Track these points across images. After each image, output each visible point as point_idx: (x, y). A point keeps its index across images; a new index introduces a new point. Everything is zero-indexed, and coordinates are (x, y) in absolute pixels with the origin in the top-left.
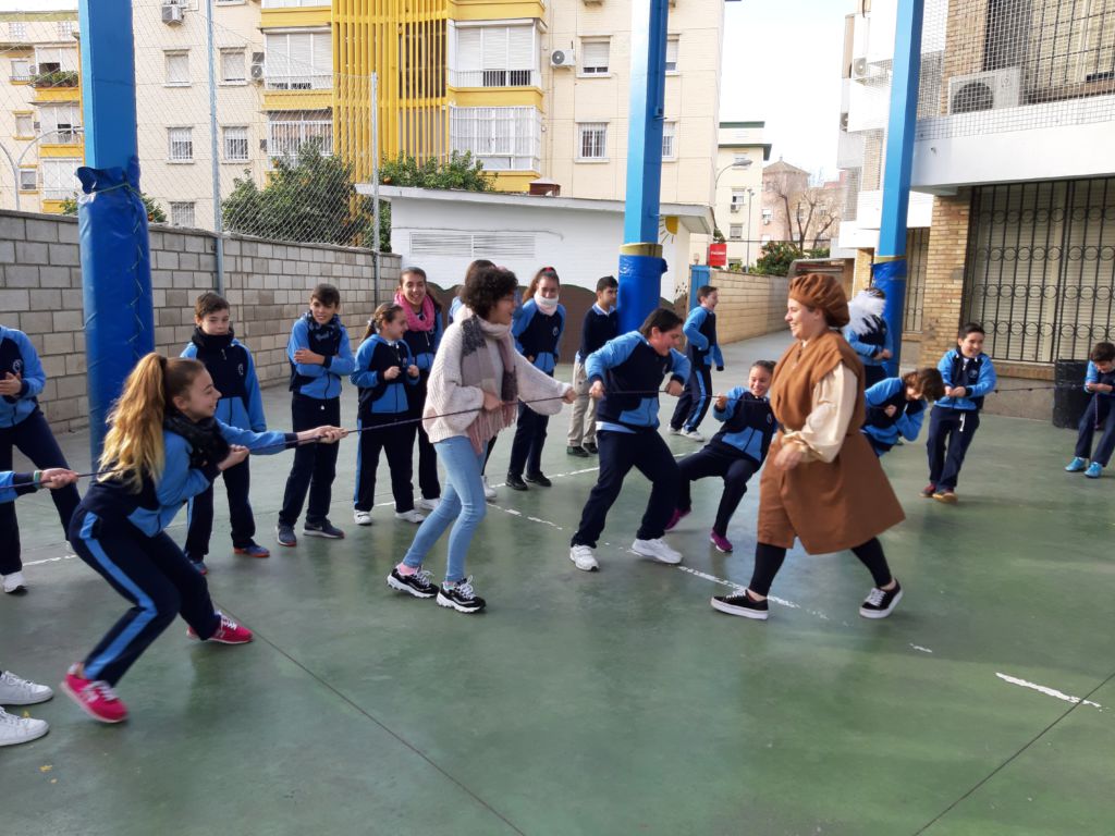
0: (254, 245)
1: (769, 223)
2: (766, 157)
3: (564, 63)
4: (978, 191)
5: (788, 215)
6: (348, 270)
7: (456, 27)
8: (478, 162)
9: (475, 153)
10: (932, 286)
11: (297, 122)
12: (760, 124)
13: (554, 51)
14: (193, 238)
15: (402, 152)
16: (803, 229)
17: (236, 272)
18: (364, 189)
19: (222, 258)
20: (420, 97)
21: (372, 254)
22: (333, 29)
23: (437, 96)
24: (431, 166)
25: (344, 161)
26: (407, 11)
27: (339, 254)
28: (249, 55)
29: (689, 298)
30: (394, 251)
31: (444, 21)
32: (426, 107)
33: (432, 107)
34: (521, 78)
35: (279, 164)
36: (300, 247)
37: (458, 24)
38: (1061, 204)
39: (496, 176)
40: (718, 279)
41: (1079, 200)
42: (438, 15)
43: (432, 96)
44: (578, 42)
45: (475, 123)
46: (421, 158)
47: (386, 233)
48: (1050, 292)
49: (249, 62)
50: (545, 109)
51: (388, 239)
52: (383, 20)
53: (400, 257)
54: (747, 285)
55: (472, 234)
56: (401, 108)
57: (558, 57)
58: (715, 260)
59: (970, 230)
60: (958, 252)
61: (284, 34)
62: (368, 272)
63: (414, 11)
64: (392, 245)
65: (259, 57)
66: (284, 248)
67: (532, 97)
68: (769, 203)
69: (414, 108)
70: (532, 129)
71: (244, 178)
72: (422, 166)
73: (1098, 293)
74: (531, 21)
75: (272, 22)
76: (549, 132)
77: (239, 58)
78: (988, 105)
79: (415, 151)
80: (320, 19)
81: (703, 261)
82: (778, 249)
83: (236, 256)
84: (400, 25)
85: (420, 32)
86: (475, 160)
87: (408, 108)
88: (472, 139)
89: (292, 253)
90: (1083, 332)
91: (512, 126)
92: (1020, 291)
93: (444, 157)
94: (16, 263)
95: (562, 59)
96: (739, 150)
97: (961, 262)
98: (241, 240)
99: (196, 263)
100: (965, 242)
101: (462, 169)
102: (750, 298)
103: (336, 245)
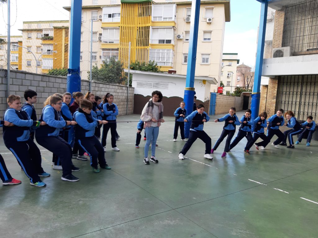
0: (99, 84)
1: (239, 81)
2: (238, 63)
3: (180, 38)
4: (280, 77)
5: (244, 79)
6: (121, 91)
7: (152, 28)
8: (156, 63)
9: (155, 61)
10: (268, 100)
11: (109, 52)
12: (237, 54)
13: (178, 35)
14: (85, 82)
15: (136, 60)
16: (249, 83)
17: (94, 91)
18: (126, 70)
19: (91, 87)
20: (142, 46)
21: (127, 87)
22: (120, 28)
23: (146, 46)
24: (144, 64)
25: (121, 62)
26: (140, 24)
27: (119, 87)
28: (98, 34)
29: (210, 101)
30: (133, 86)
31: (149, 27)
32: (143, 49)
33: (145, 49)
34: (169, 42)
35: (104, 62)
36: (109, 85)
37: (153, 27)
38: (300, 81)
39: (161, 67)
40: (219, 97)
41: (305, 80)
42: (148, 25)
43: (145, 46)
44: (184, 33)
45: (156, 53)
46: (141, 62)
47: (131, 82)
48: (298, 103)
49: (98, 36)
50: (175, 50)
51: (131, 83)
52: (133, 26)
53: (134, 88)
54: (227, 98)
55: (153, 83)
56: (137, 49)
57: (179, 36)
58: (220, 92)
59: (278, 87)
60: (275, 92)
61: (108, 29)
62: (126, 91)
63: (141, 24)
64: (132, 85)
65: (101, 34)
66: (106, 85)
67: (172, 46)
68: (239, 76)
69: (140, 49)
70: (171, 55)
71: (95, 66)
72: (141, 64)
73: (309, 104)
74: (172, 27)
75: (104, 26)
76: (176, 56)
77: (96, 34)
78: (282, 56)
79: (140, 60)
80: (117, 25)
81: (216, 91)
82: (239, 89)
83: (94, 87)
84: (138, 27)
85: (143, 29)
86: (155, 63)
87: (138, 49)
88: (155, 57)
89: (108, 86)
90: (306, 114)
91: (166, 54)
92: (290, 103)
93: (147, 62)
94: (47, 87)
95: (180, 37)
96: (230, 61)
97: (276, 95)
98: (96, 83)
99: (85, 88)
100: (277, 89)
101: (152, 65)
102: (229, 102)
103: (118, 85)
